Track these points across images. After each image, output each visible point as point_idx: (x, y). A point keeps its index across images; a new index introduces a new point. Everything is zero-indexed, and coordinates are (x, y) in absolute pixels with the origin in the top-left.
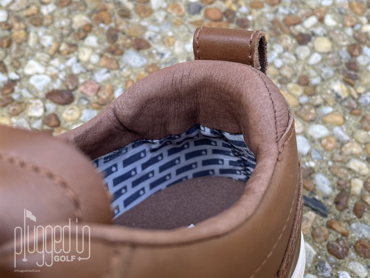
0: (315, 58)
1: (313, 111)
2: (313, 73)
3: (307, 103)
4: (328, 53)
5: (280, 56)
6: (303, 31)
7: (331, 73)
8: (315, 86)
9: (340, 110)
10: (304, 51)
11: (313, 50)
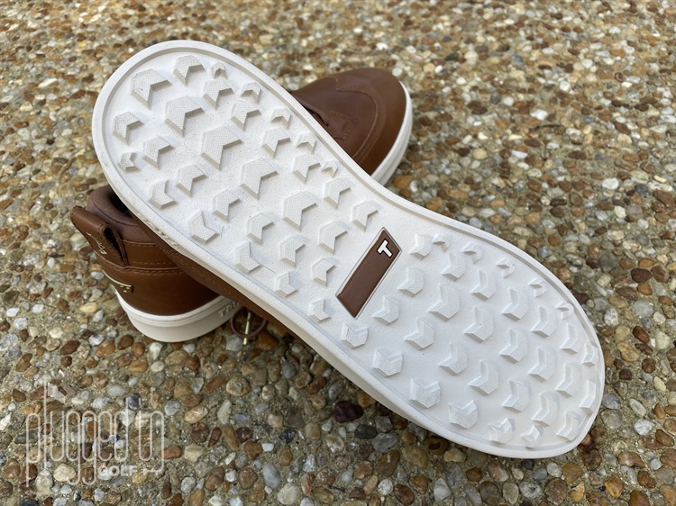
0: (476, 164)
1: (480, 200)
2: (476, 175)
3: (475, 195)
4: (485, 159)
5: (448, 167)
6: (463, 146)
7: (490, 172)
8: (479, 184)
9: (501, 197)
10: (466, 161)
11: (473, 159)
